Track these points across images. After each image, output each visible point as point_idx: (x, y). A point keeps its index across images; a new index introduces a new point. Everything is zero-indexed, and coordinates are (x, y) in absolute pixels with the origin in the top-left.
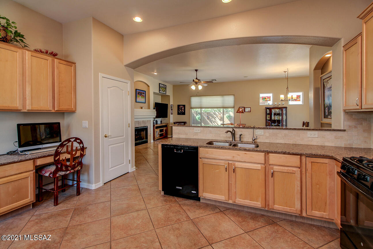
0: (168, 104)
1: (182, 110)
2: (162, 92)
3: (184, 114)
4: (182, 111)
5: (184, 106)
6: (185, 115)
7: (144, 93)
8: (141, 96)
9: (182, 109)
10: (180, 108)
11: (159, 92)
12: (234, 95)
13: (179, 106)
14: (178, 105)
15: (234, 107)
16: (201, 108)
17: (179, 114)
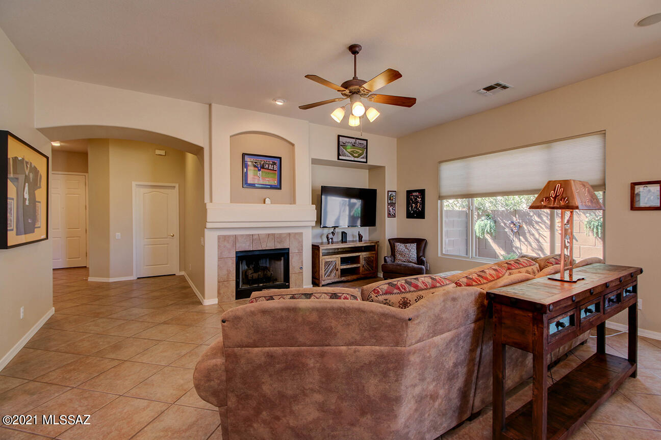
0: (376, 190)
1: (416, 205)
2: (352, 159)
3: (420, 215)
4: (416, 207)
5: (422, 192)
6: (423, 217)
7: (274, 164)
8: (262, 170)
9: (416, 203)
10: (411, 200)
11: (338, 159)
12: (603, 133)
13: (409, 193)
14: (407, 191)
15: (604, 185)
16: (469, 196)
17: (409, 215)
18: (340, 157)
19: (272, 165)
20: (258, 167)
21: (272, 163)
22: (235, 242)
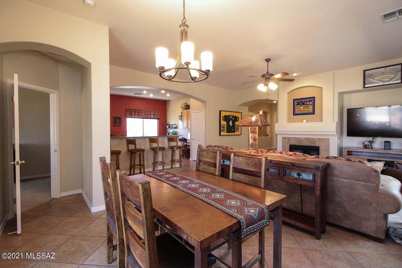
2: (382, 84)
11: (364, 87)
18: (366, 86)
19: (309, 102)
20: (301, 105)
21: (309, 101)
22: (289, 141)
